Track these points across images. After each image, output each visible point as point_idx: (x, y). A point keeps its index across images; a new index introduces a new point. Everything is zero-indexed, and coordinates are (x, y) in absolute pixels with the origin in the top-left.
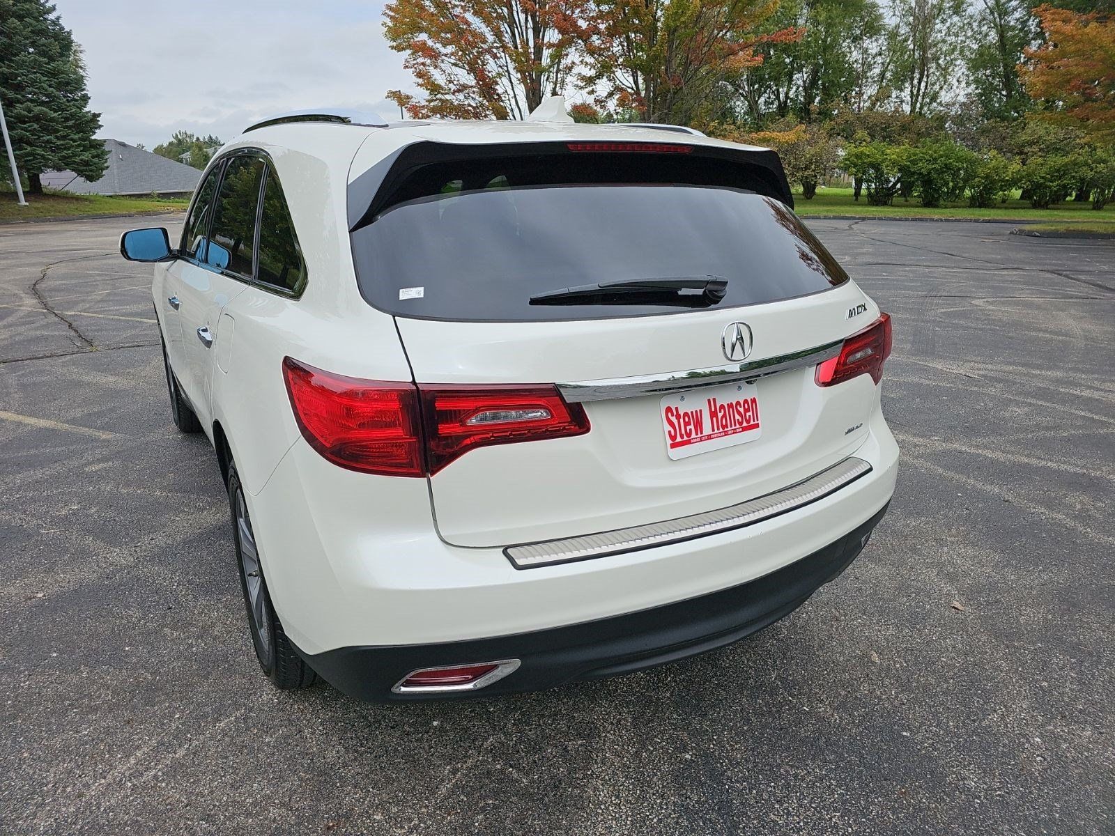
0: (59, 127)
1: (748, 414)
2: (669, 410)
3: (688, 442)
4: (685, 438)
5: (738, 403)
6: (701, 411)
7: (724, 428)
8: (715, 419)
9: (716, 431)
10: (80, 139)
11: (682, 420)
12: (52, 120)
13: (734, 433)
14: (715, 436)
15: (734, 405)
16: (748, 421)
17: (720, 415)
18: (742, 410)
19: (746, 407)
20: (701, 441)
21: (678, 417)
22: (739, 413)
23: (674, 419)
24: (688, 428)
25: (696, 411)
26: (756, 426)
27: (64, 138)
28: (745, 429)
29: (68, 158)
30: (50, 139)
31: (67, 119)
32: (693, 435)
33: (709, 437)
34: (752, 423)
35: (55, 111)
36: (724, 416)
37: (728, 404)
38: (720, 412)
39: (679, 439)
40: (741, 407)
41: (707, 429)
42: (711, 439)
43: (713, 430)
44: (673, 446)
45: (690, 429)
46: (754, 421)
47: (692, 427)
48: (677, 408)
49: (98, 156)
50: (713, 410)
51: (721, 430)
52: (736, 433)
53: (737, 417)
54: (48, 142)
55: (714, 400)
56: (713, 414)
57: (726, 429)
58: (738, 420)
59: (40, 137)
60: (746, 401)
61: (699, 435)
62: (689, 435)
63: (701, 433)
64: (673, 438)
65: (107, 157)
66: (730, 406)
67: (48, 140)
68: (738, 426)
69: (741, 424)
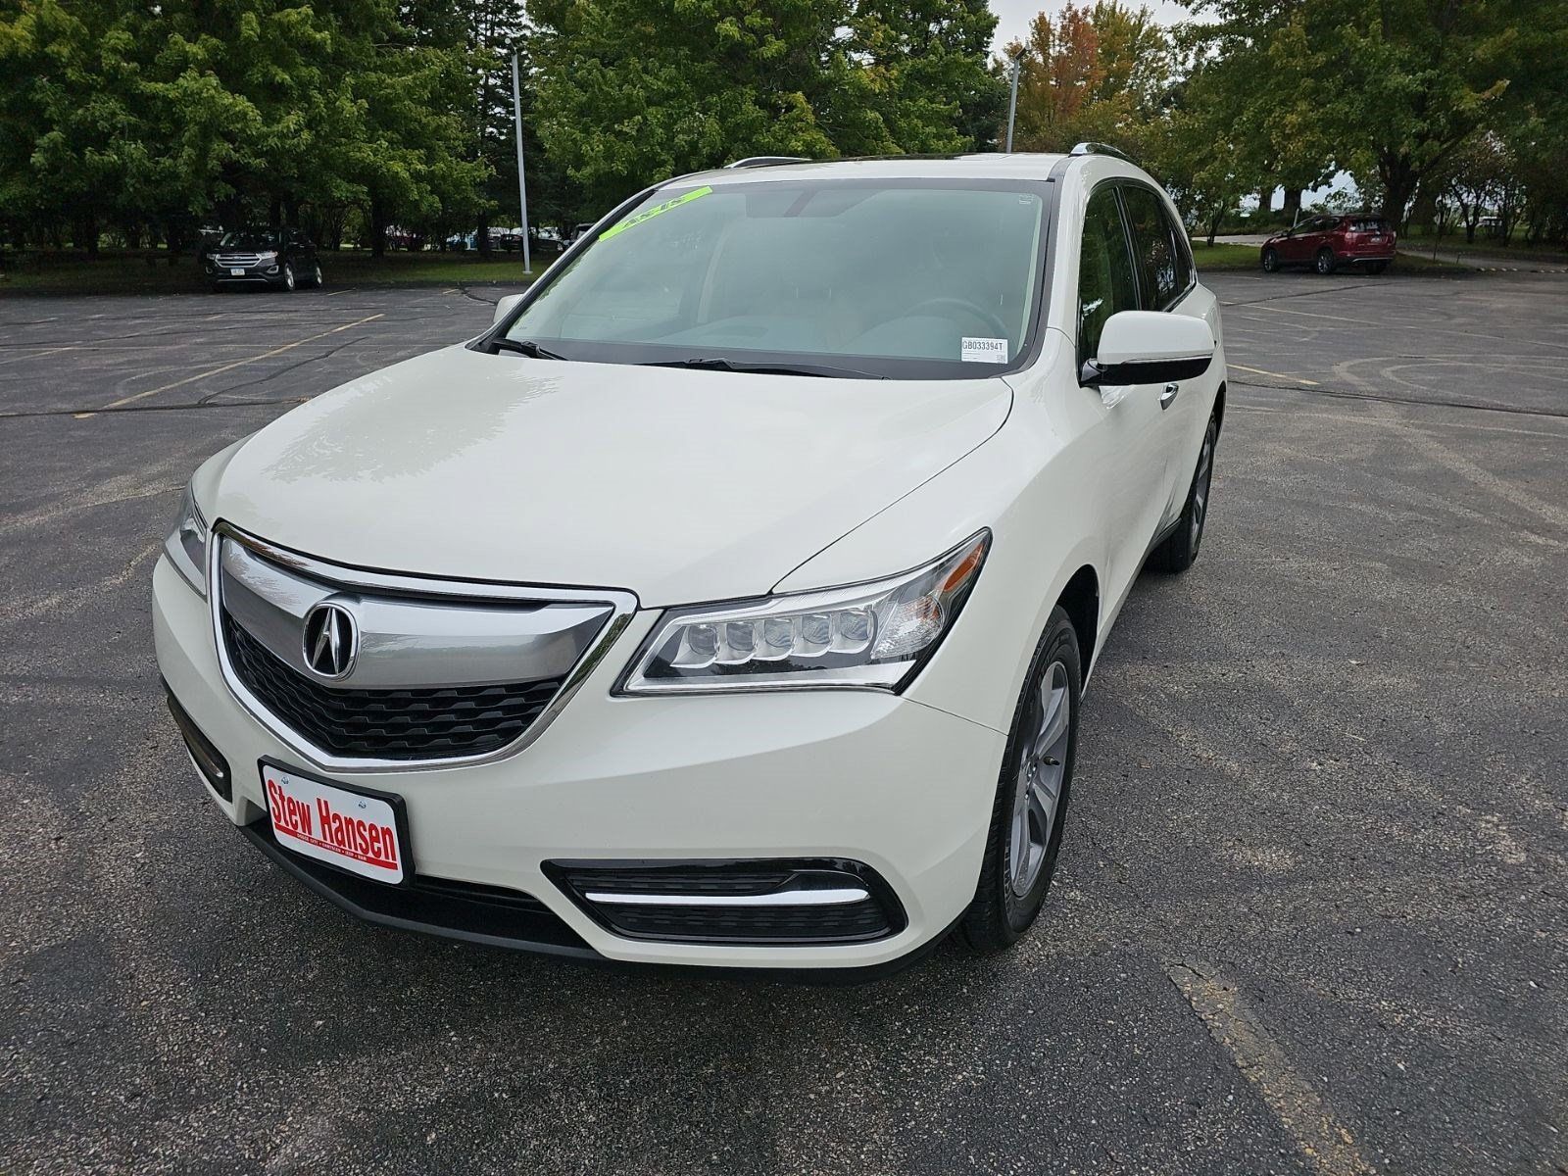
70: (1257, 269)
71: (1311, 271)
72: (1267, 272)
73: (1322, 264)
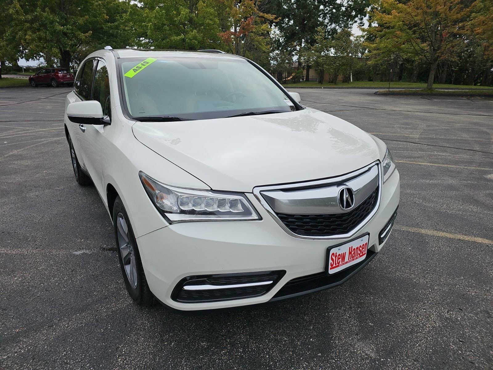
70: (29, 86)
71: (49, 86)
72: (33, 87)
73: (53, 83)
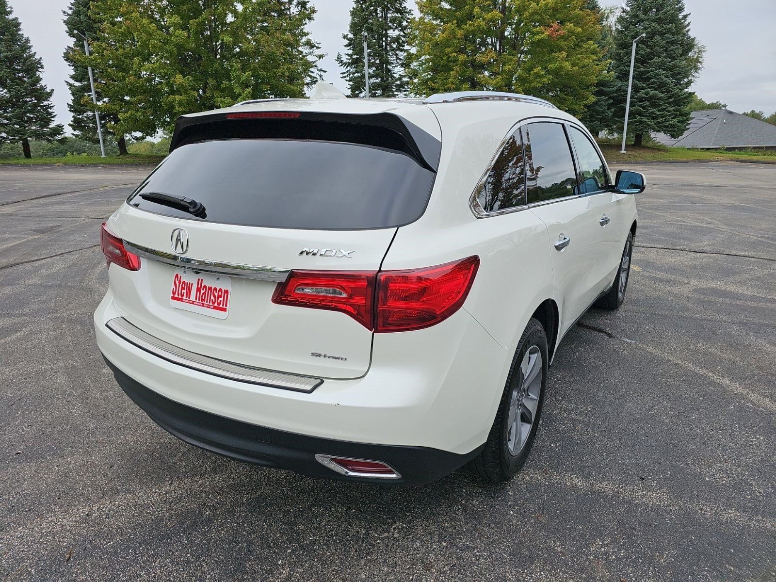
0: (662, 103)
1: (220, 299)
2: (177, 276)
3: (181, 300)
4: (180, 297)
5: (215, 289)
6: (192, 284)
7: (202, 301)
8: (198, 293)
9: (197, 301)
10: (673, 110)
11: (181, 285)
12: (660, 99)
13: (208, 307)
14: (196, 303)
15: (213, 289)
16: (219, 304)
17: (202, 292)
18: (216, 294)
19: (220, 294)
20: (188, 303)
21: (180, 282)
22: (214, 296)
23: (177, 282)
24: (183, 291)
25: (190, 283)
26: (225, 310)
27: (663, 110)
28: (215, 308)
29: (661, 123)
30: (654, 111)
31: (670, 98)
32: (184, 297)
33: (193, 303)
34: (221, 306)
35: (663, 93)
36: (204, 293)
37: (209, 287)
38: (203, 290)
39: (176, 296)
40: (216, 292)
41: (193, 298)
42: (193, 304)
43: (196, 299)
44: (173, 298)
45: (184, 293)
46: (223, 306)
47: (184, 291)
48: (181, 277)
49: (682, 122)
50: (199, 286)
51: (200, 302)
52: (209, 308)
53: (212, 298)
54: (652, 113)
55: (202, 280)
56: (199, 290)
57: (203, 302)
58: (212, 300)
59: (648, 110)
60: (220, 290)
61: (188, 299)
62: (182, 296)
63: (189, 298)
64: (174, 293)
65: (690, 122)
66: (210, 288)
67: (652, 112)
68: (211, 304)
69: (214, 303)
